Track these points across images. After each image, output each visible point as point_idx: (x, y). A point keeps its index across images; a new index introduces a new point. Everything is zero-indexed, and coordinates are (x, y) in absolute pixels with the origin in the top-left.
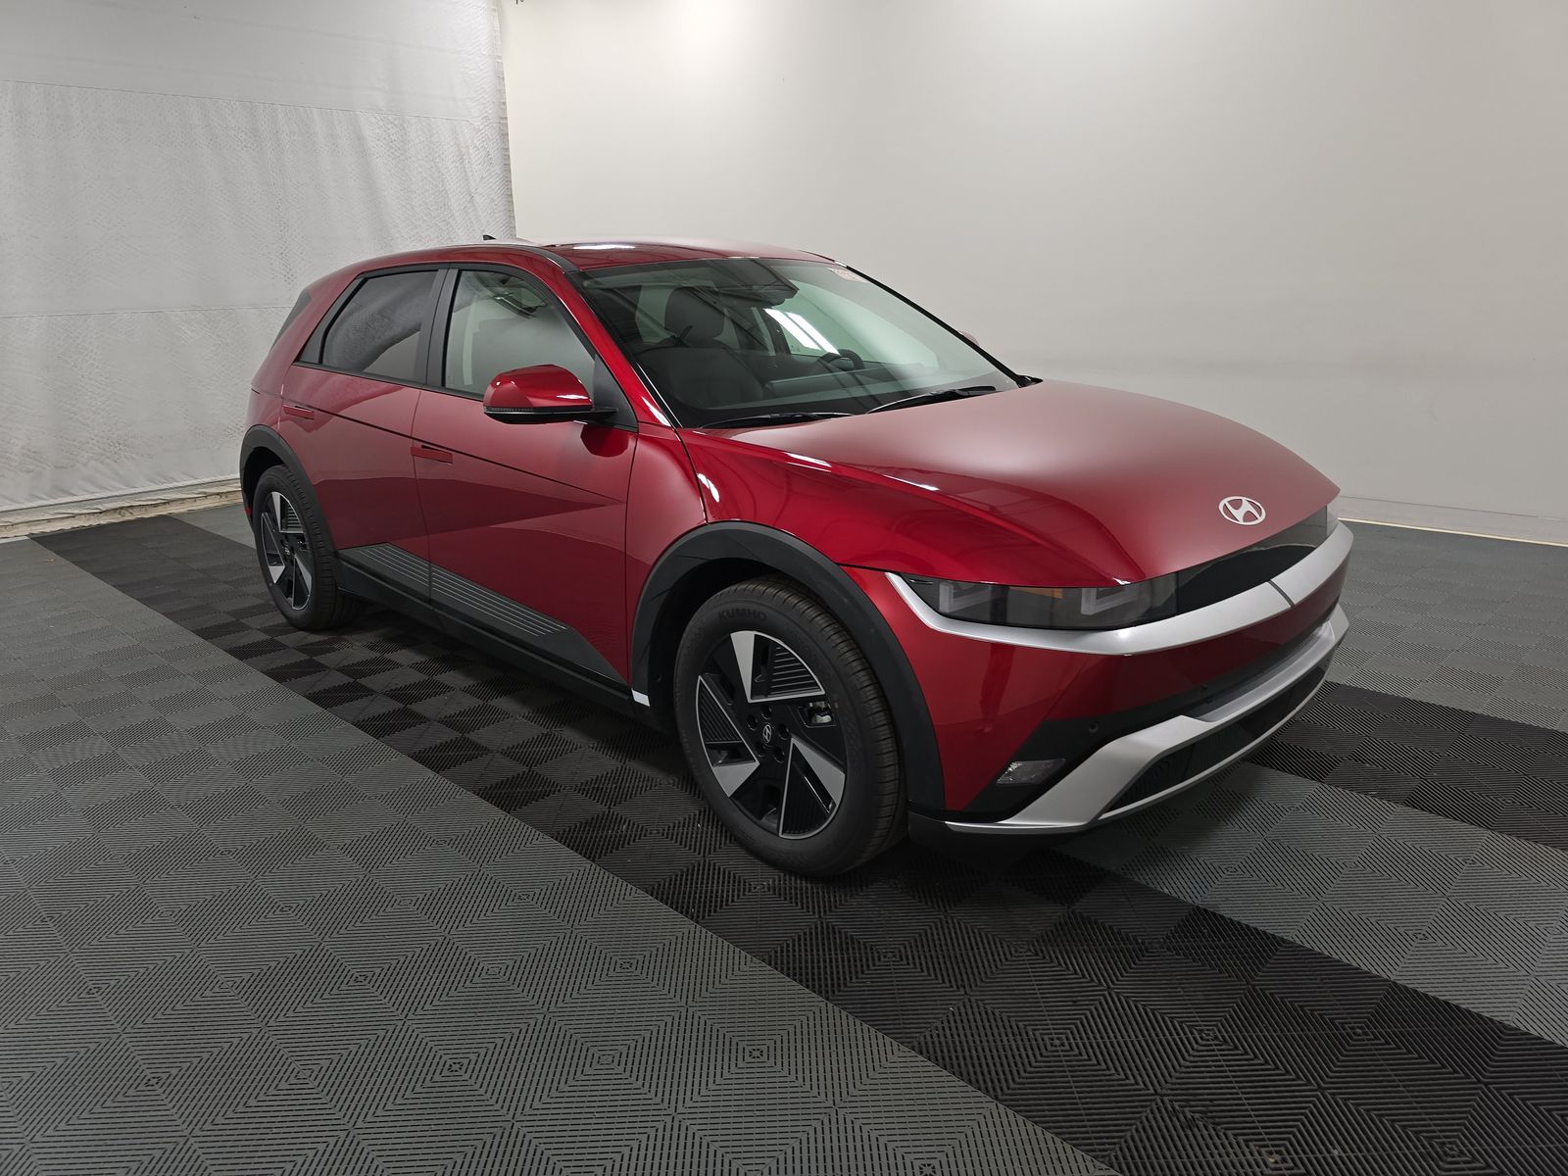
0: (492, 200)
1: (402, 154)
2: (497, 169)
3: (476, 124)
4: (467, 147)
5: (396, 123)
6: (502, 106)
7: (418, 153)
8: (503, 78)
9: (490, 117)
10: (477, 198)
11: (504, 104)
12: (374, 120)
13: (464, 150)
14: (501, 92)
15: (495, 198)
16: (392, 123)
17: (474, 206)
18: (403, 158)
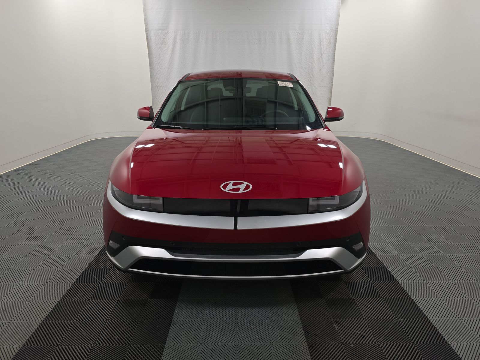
0: (329, 55)
1: (301, 43)
2: (332, 45)
3: (328, 32)
4: (323, 39)
5: (301, 33)
6: (337, 25)
7: (306, 42)
8: (339, 16)
9: (333, 29)
10: (323, 55)
11: (338, 24)
12: (294, 33)
13: (322, 40)
14: (338, 20)
15: (330, 55)
16: (299, 33)
17: (322, 57)
18: (301, 44)
